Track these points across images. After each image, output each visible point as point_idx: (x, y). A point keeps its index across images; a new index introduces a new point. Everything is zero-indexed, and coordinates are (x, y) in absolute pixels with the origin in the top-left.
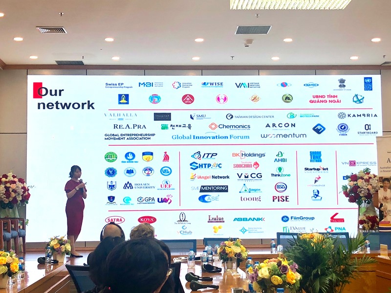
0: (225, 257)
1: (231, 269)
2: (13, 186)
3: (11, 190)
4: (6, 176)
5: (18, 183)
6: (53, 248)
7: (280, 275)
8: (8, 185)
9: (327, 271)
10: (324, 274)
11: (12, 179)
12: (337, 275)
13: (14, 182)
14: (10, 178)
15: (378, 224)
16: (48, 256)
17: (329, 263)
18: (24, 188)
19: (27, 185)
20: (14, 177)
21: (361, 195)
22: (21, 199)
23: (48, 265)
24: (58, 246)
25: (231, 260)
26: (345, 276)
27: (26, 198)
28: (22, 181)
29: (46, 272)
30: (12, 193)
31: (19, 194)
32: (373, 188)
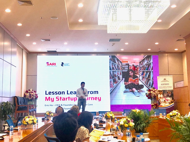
0: (107, 118)
1: (109, 122)
2: (32, 94)
3: (31, 95)
4: (30, 90)
5: (34, 92)
6: (47, 115)
7: (127, 124)
8: (30, 93)
9: (142, 123)
10: (141, 123)
11: (32, 91)
12: (145, 124)
13: (33, 92)
14: (31, 91)
15: (158, 106)
16: (45, 118)
17: (143, 119)
18: (36, 94)
19: (37, 93)
20: (32, 90)
21: (152, 96)
22: (35, 98)
23: (45, 120)
24: (49, 114)
25: (109, 119)
26: (148, 124)
27: (37, 98)
28: (35, 92)
29: (45, 123)
30: (32, 96)
31: (34, 96)
32: (156, 94)
